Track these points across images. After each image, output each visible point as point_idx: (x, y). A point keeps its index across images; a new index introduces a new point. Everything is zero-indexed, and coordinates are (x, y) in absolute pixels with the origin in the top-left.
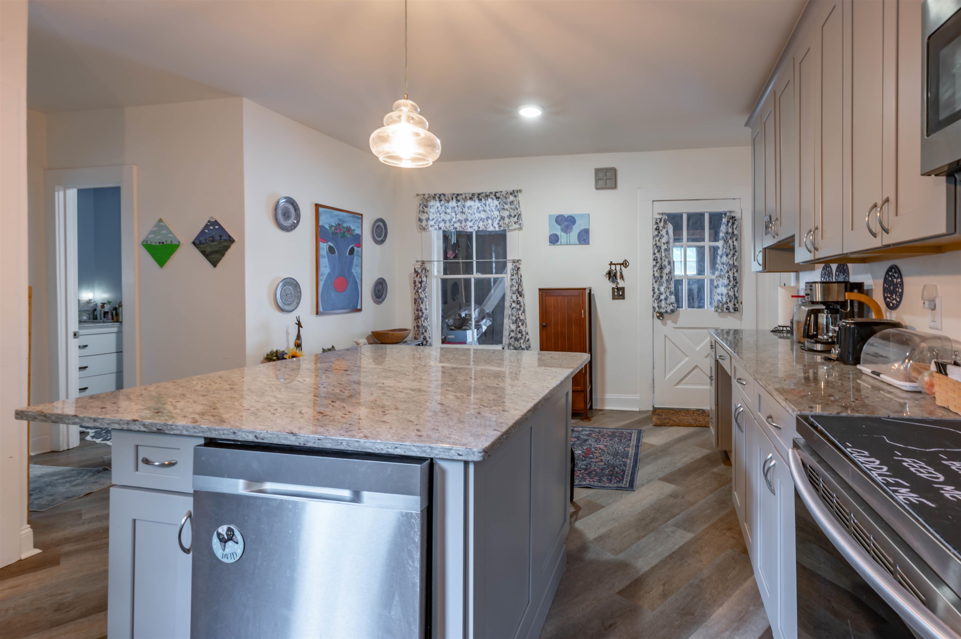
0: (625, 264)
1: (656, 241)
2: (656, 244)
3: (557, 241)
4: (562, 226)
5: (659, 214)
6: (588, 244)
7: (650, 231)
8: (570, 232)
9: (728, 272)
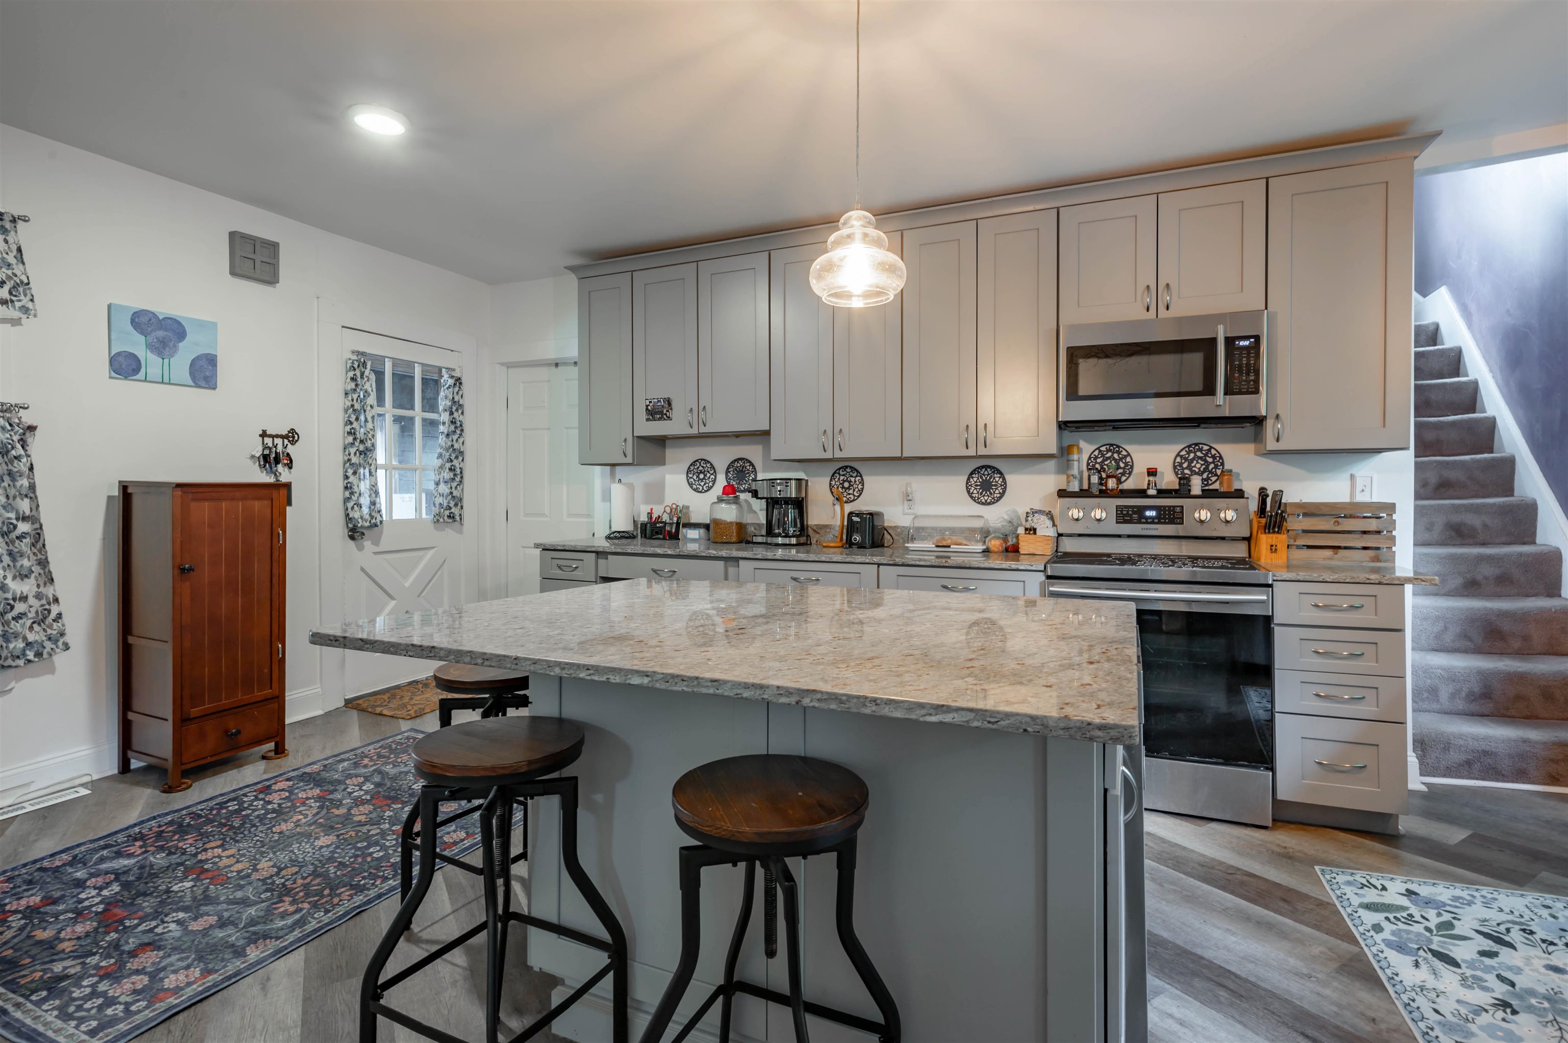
0: (292, 437)
1: (353, 400)
2: (352, 406)
3: (137, 370)
4: (151, 338)
5: (353, 352)
6: (214, 388)
7: (338, 381)
8: (171, 356)
9: (451, 461)
